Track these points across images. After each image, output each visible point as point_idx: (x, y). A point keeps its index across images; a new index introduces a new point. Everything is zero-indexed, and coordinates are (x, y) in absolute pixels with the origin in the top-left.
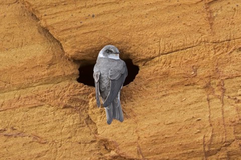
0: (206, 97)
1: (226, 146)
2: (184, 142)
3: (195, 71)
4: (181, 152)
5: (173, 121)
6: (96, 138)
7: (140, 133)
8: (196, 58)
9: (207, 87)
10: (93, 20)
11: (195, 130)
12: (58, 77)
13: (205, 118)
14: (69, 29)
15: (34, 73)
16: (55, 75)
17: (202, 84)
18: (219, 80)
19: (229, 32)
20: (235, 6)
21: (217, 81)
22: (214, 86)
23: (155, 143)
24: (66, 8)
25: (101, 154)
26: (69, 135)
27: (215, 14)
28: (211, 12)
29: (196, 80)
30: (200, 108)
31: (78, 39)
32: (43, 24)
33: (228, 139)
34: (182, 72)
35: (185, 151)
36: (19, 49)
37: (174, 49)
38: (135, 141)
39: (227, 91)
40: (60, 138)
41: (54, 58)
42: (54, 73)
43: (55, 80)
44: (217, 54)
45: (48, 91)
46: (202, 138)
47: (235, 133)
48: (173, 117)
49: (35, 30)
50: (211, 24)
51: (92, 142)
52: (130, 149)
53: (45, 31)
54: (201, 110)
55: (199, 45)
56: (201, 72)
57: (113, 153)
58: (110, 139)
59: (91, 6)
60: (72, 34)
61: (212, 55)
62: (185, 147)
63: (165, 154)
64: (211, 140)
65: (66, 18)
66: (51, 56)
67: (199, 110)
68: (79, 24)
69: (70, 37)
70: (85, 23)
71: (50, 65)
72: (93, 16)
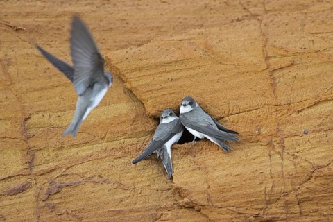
0: (268, 153)
1: (284, 196)
2: (248, 191)
3: (259, 130)
4: (245, 200)
5: (239, 173)
6: (172, 186)
7: (210, 183)
8: (260, 118)
9: (269, 144)
10: (172, 84)
11: (258, 181)
12: (140, 132)
13: (267, 171)
14: (150, 91)
15: (119, 128)
16: (138, 130)
17: (265, 141)
18: (279, 139)
19: (289, 97)
20: (295, 74)
21: (278, 139)
22: (275, 144)
23: (223, 192)
24: (149, 72)
25: (176, 201)
26: (148, 183)
27: (277, 81)
28: (274, 79)
29: (259, 138)
30: (262, 162)
31: (158, 100)
32: (128, 86)
33: (286, 189)
34: (247, 130)
35: (249, 200)
36: (107, 107)
37: (241, 111)
38: (205, 189)
39: (286, 148)
40: (140, 185)
41: (137, 116)
42: (136, 128)
43: (138, 135)
44: (279, 115)
45: (131, 145)
46: (263, 188)
47: (292, 185)
48: (239, 169)
49: (121, 91)
50: (274, 90)
51: (168, 189)
52: (201, 196)
53: (130, 92)
54: (264, 164)
55: (263, 107)
56: (264, 131)
57: (186, 200)
58: (184, 187)
59: (170, 72)
60: (153, 96)
61: (274, 116)
62: (249, 196)
63: (231, 201)
64: (272, 191)
65: (148, 81)
66: (134, 115)
67: (262, 164)
68: (159, 87)
69: (151, 98)
70: (164, 85)
71: (133, 121)
72: (172, 80)
